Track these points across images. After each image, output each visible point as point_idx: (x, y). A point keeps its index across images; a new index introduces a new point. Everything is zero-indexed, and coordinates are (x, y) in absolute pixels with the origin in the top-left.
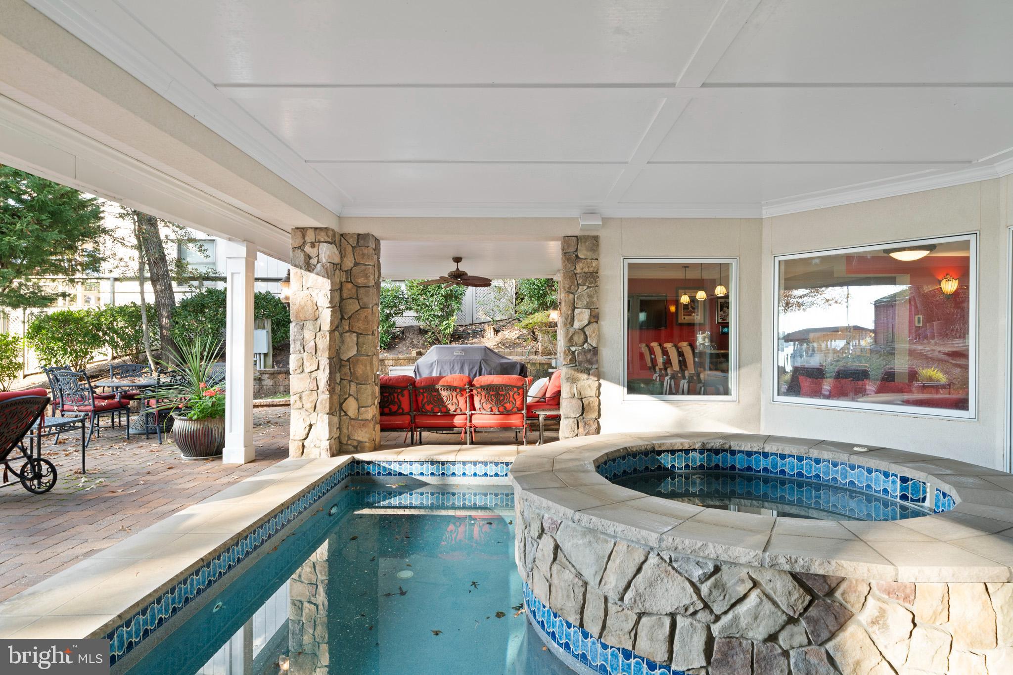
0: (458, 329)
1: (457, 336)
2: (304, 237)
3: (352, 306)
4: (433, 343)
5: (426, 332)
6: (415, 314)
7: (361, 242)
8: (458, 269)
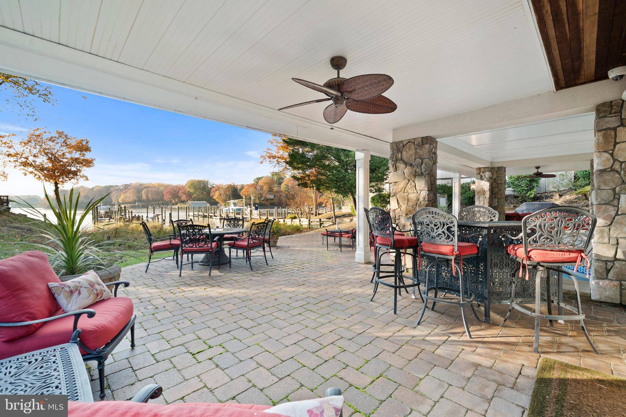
0: (536, 195)
1: (535, 199)
2: (480, 170)
3: (496, 190)
4: (522, 202)
5: (518, 197)
6: (512, 189)
7: (499, 169)
8: (538, 171)
